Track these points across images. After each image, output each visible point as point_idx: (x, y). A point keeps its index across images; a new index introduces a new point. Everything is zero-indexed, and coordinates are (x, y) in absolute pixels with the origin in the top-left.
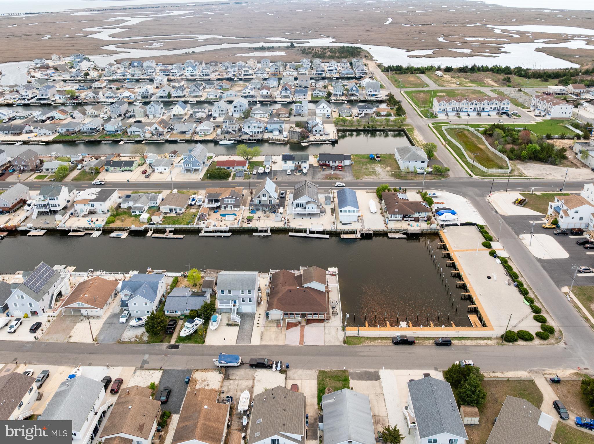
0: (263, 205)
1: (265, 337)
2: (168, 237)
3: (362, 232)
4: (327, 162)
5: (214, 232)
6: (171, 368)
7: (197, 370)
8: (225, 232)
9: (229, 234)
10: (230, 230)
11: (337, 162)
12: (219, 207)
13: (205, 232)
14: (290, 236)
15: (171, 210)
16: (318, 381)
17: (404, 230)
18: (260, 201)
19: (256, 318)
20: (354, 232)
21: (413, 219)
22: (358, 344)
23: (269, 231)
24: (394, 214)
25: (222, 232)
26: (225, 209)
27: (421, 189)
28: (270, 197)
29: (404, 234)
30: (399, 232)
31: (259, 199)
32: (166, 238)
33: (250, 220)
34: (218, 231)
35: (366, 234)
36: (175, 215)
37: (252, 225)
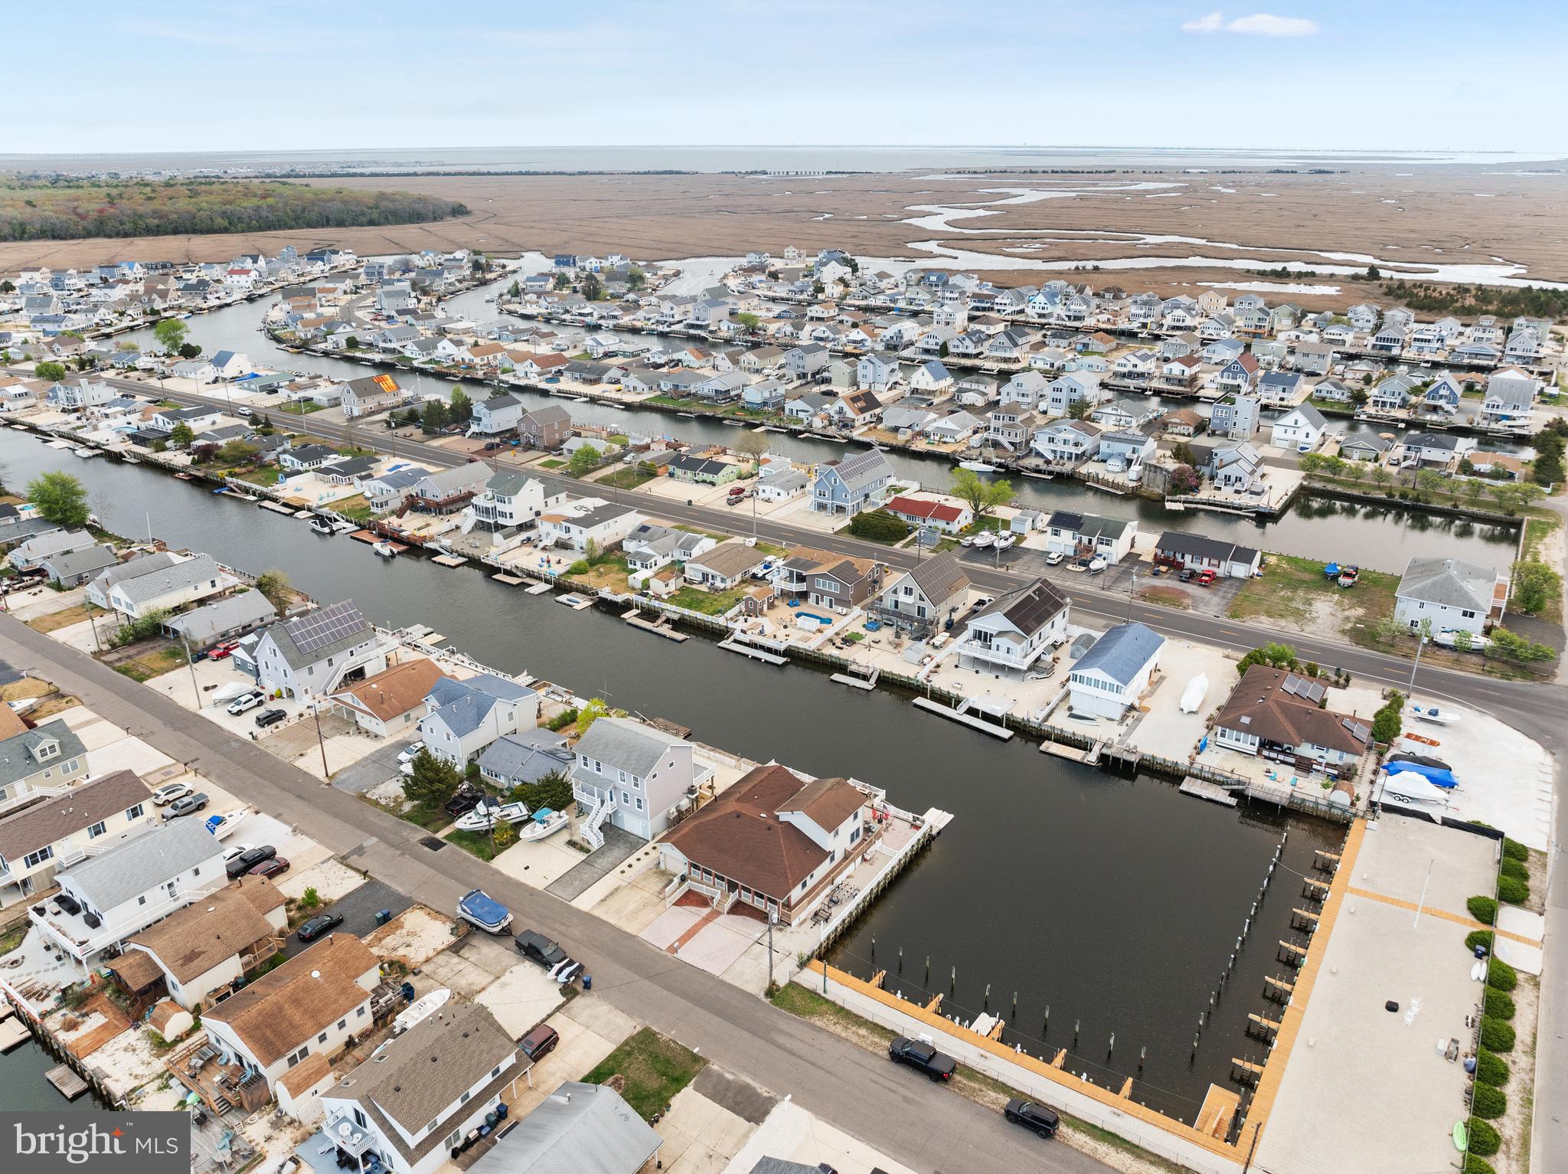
0: (899, 615)
1: (614, 902)
2: (655, 630)
3: (1104, 751)
4: (1179, 557)
5: (753, 645)
6: (387, 882)
7: (423, 906)
8: (776, 652)
9: (780, 660)
10: (790, 653)
11: (1206, 561)
12: (803, 596)
13: (736, 641)
14: (916, 706)
15: (705, 577)
16: (618, 1049)
17: (1239, 782)
18: (896, 602)
19: (640, 853)
20: (1084, 745)
22: (799, 1014)
23: (873, 680)
24: (1232, 728)
25: (769, 650)
26: (817, 603)
27: (1404, 687)
28: (921, 598)
29: (1233, 793)
30: (1221, 783)
31: (894, 598)
32: (651, 631)
33: (850, 641)
34: (762, 648)
35: (1116, 760)
36: (707, 590)
37: (845, 654)
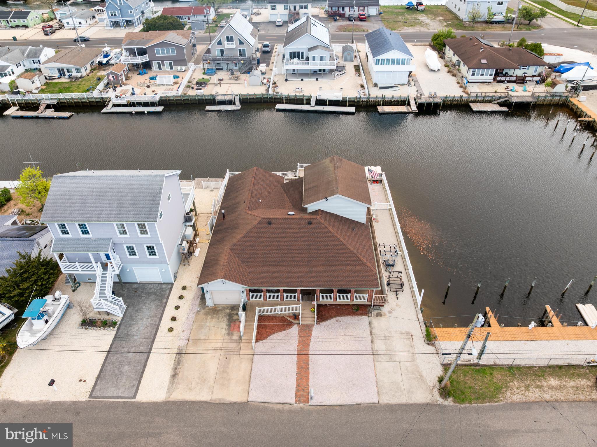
0: (229, 60)
2: (41, 115)
3: (420, 101)
4: (341, 9)
5: (131, 104)
8: (153, 104)
9: (160, 109)
10: (161, 102)
11: (357, 8)
12: (147, 66)
13: (115, 106)
14: (279, 110)
15: (61, 72)
17: (500, 98)
18: (222, 51)
20: (405, 102)
21: (514, 79)
23: (238, 103)
24: (479, 68)
25: (146, 104)
26: (160, 68)
28: (241, 43)
29: (501, 104)
30: (490, 101)
31: (219, 47)
32: (37, 118)
33: (201, 84)
34: (139, 104)
35: (429, 104)
36: (68, 80)
37: (206, 92)
